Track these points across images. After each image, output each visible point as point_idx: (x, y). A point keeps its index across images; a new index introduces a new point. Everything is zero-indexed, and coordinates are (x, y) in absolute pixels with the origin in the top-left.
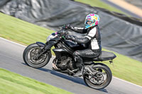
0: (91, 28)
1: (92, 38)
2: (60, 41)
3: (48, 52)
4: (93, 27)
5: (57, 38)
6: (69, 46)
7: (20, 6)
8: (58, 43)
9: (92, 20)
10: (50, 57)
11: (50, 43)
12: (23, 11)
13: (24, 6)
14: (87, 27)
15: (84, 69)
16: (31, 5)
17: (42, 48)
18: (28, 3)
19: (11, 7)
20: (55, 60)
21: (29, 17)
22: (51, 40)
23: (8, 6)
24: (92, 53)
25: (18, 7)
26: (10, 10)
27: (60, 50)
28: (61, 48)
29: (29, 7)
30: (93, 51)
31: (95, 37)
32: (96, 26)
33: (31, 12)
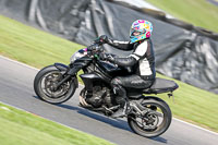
0: (139, 43)
1: (142, 58)
2: (91, 62)
3: (72, 79)
4: (142, 41)
5: (86, 57)
6: (105, 70)
7: (188, 64)
8: (89, 65)
9: (141, 29)
10: (76, 86)
11: (76, 65)
12: (193, 72)
13: (194, 64)
14: (133, 41)
15: (128, 105)
16: (205, 63)
17: (63, 73)
18: (201, 58)
19: (174, 65)
20: (83, 92)
21: (201, 80)
22: (78, 61)
23: (169, 64)
24: (141, 81)
25: (184, 65)
26: (173, 70)
27: (92, 76)
28: (92, 73)
29: (201, 65)
30: (143, 77)
31: (145, 56)
32: (148, 38)
33: (205, 73)
